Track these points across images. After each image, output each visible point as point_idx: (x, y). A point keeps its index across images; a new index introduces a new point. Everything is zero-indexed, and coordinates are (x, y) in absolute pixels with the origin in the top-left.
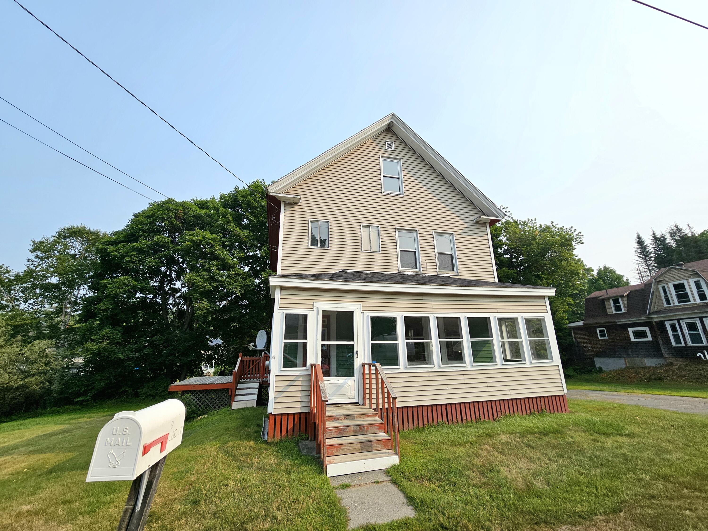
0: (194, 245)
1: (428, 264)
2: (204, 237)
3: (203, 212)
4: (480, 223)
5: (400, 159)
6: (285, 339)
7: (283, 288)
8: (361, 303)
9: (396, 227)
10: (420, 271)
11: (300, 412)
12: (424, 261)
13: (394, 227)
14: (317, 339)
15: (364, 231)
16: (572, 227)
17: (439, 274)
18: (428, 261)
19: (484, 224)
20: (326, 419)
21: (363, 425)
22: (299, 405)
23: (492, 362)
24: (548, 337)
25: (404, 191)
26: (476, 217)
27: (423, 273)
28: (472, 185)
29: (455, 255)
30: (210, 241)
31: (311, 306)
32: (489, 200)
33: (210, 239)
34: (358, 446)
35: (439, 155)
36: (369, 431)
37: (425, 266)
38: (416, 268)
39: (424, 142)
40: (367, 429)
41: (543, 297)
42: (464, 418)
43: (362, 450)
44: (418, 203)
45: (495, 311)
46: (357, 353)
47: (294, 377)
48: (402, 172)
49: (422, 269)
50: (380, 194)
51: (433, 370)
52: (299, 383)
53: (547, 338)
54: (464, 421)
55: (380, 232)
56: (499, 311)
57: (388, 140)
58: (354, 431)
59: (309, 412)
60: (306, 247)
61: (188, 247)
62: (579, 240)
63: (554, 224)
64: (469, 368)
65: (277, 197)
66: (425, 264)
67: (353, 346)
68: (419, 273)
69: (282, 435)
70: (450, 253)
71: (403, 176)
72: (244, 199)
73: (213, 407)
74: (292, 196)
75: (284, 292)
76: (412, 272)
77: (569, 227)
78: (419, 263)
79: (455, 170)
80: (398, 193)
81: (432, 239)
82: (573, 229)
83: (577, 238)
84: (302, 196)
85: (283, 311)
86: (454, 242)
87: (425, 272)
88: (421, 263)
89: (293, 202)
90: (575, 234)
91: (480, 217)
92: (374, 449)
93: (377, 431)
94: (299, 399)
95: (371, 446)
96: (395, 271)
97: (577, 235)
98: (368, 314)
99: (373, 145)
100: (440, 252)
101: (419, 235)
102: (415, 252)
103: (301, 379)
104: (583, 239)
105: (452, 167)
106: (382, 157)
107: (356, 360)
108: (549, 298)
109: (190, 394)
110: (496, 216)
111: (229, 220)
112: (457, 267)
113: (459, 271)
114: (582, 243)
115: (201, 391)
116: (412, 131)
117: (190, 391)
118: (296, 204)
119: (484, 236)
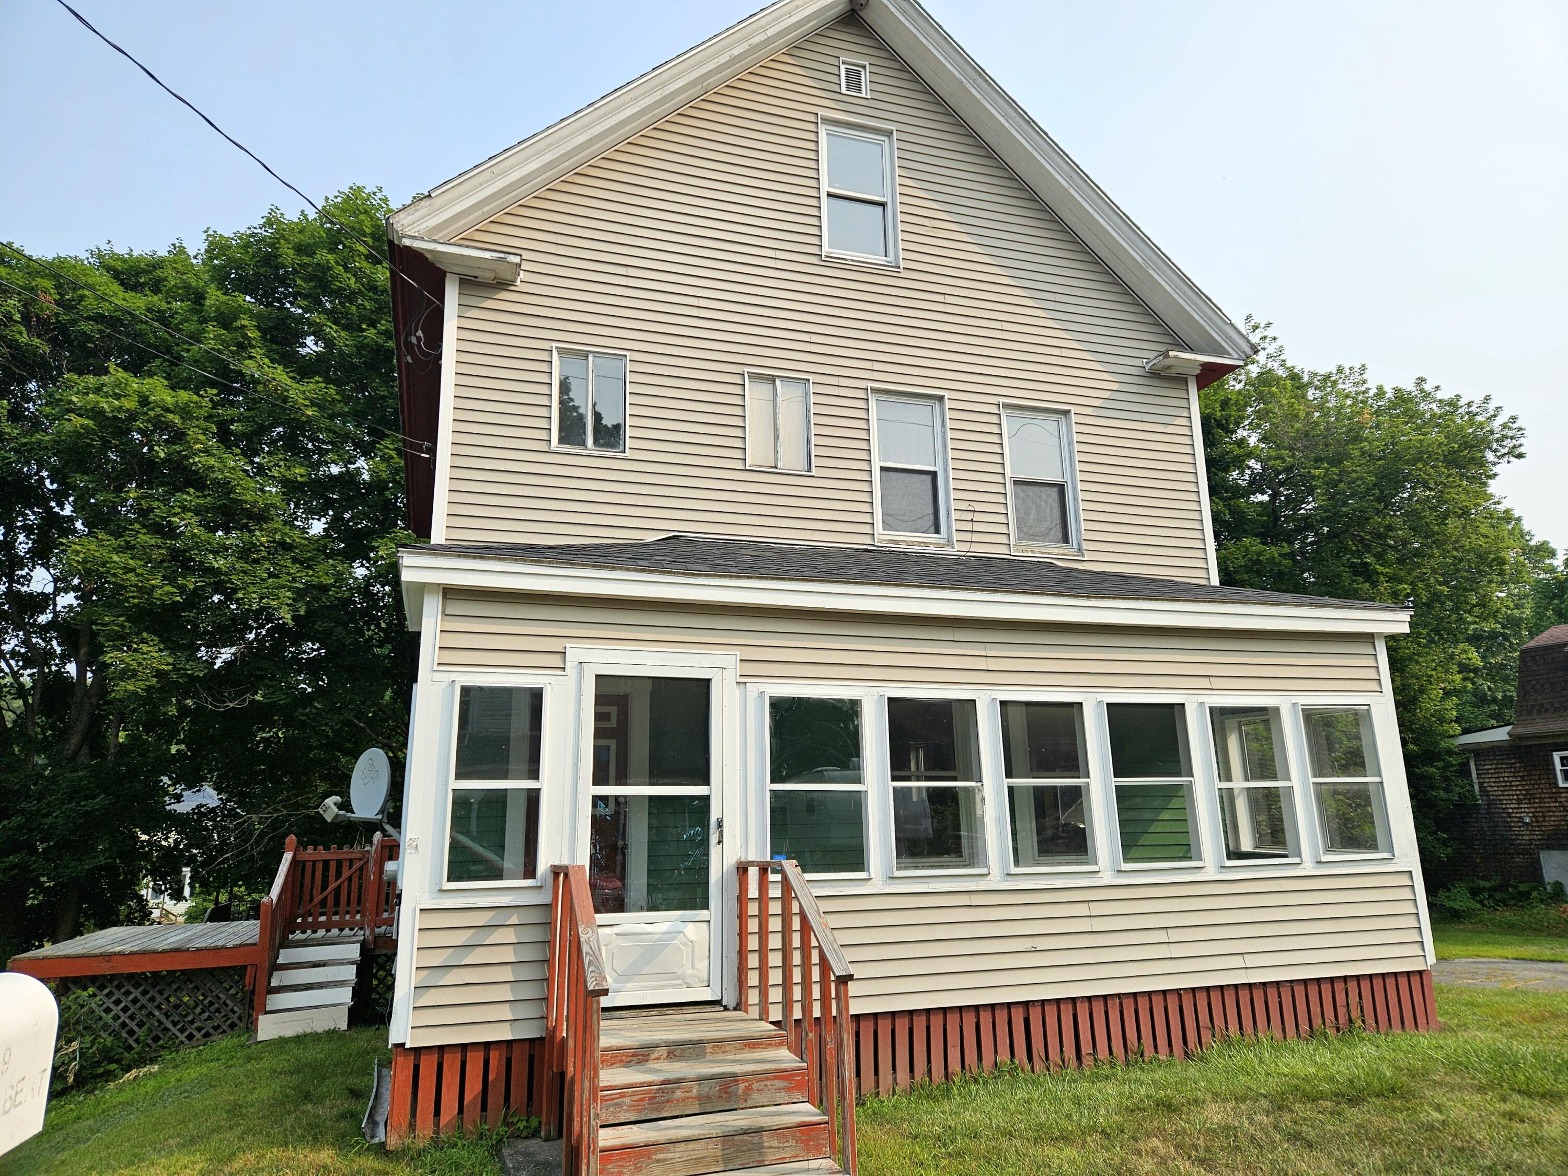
0: (101, 428)
1: (977, 517)
2: (144, 401)
3: (138, 302)
4: (1164, 377)
5: (889, 134)
6: (458, 777)
7: (450, 593)
8: (738, 653)
9: (870, 385)
10: (950, 543)
11: (509, 1037)
12: (964, 506)
13: (862, 384)
14: (576, 778)
15: (756, 394)
16: (1487, 399)
17: (1016, 553)
18: (978, 507)
19: (1180, 380)
20: (598, 1054)
21: (734, 1077)
22: (506, 1013)
23: (1190, 859)
24: (1380, 775)
25: (902, 254)
26: (1151, 355)
27: (958, 549)
28: (1145, 240)
29: (1074, 488)
30: (171, 416)
31: (556, 661)
32: (1198, 293)
33: (168, 410)
34: (713, 1150)
35: (1030, 122)
36: (755, 1096)
37: (968, 527)
38: (937, 531)
39: (981, 73)
40: (748, 1090)
41: (1368, 638)
42: (1086, 1049)
43: (726, 1161)
44: (949, 299)
45: (1204, 683)
46: (720, 825)
47: (490, 914)
48: (898, 180)
49: (955, 536)
50: (815, 260)
51: (983, 885)
52: (509, 936)
53: (1377, 779)
54: (1088, 1060)
55: (813, 399)
56: (1216, 683)
57: (847, 55)
58: (699, 1098)
59: (541, 1039)
60: (542, 446)
61: (81, 434)
62: (1509, 443)
63: (1428, 387)
64: (1107, 878)
65: (429, 256)
66: (969, 516)
67: (706, 799)
68: (947, 550)
69: (443, 1122)
70: (1058, 479)
71: (899, 199)
72: (306, 259)
73: (182, 1037)
74: (487, 255)
75: (456, 608)
76: (920, 544)
77: (1478, 399)
78: (948, 514)
79: (1085, 178)
80: (881, 260)
81: (995, 429)
82: (1491, 406)
83: (1505, 437)
84: (526, 255)
85: (453, 677)
86: (1070, 443)
87: (966, 547)
88: (954, 515)
89: (491, 275)
90: (1496, 424)
91: (1166, 355)
92: (770, 1157)
93: (782, 1096)
94: (506, 993)
95: (760, 1147)
96: (863, 542)
97: (1504, 426)
98: (762, 688)
99: (793, 72)
100: (1022, 476)
101: (948, 414)
102: (934, 475)
103: (514, 920)
104: (1522, 441)
105: (1075, 167)
106: (826, 121)
107: (714, 851)
109: (91, 990)
110: (1222, 352)
111: (245, 336)
112: (1078, 531)
113: (1085, 545)
114: (1520, 456)
115: (134, 979)
116: (937, 28)
117: (93, 979)
118: (503, 284)
119: (1179, 421)
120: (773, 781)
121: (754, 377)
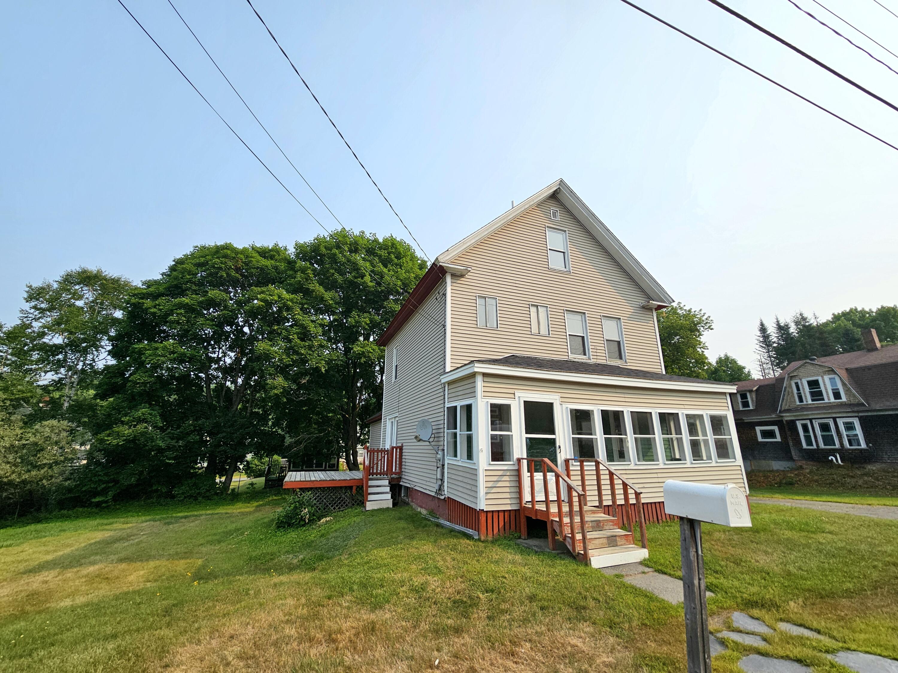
0: (266, 305)
1: (598, 351)
2: (279, 297)
3: (268, 263)
4: (647, 309)
5: (565, 231)
6: (492, 430)
7: (485, 375)
8: (559, 394)
9: (565, 308)
10: (589, 359)
11: (510, 509)
12: (593, 347)
13: (563, 308)
14: (521, 432)
16: (700, 310)
17: (609, 363)
18: (598, 348)
19: (650, 309)
21: (599, 521)
22: (508, 501)
24: (730, 435)
25: (571, 268)
26: (643, 302)
27: (592, 361)
28: (642, 267)
29: (623, 342)
30: (288, 302)
31: (512, 396)
32: (657, 283)
33: (287, 300)
34: (605, 541)
35: (608, 230)
36: (605, 526)
37: (595, 354)
38: (585, 354)
39: (594, 215)
40: (603, 525)
41: (724, 394)
42: (660, 518)
43: (609, 544)
44: (585, 282)
45: (682, 407)
46: (560, 447)
47: (502, 472)
48: (569, 246)
49: (591, 357)
50: (547, 269)
51: (629, 467)
52: (507, 478)
53: (730, 437)
54: (660, 521)
55: (549, 313)
56: (686, 407)
57: (553, 208)
58: (592, 527)
59: (519, 510)
60: (475, 326)
61: (261, 308)
62: (708, 325)
63: (682, 305)
64: (662, 466)
66: (595, 351)
67: (554, 440)
68: (589, 361)
70: (618, 340)
71: (569, 251)
72: (328, 252)
74: (462, 268)
75: (486, 379)
76: (582, 359)
77: (698, 310)
78: (588, 349)
79: (624, 248)
80: (565, 270)
82: (702, 312)
83: (707, 323)
84: (473, 268)
85: (487, 400)
86: (621, 328)
87: (595, 360)
88: (591, 350)
89: (460, 273)
90: (704, 318)
91: (649, 302)
92: (619, 543)
93: (612, 527)
94: (508, 496)
95: (616, 540)
96: (565, 358)
97: (707, 319)
98: (567, 406)
99: (538, 212)
100: (608, 338)
101: (587, 318)
102: (583, 337)
103: (508, 474)
104: (712, 324)
105: (621, 244)
106: (548, 227)
107: (558, 455)
108: (731, 394)
109: (310, 492)
110: (664, 302)
111: (309, 276)
112: (625, 356)
113: (628, 361)
114: (712, 329)
115: (323, 489)
116: (581, 201)
117: (311, 488)
118: (462, 276)
119: (651, 322)
120: (573, 434)
121: (533, 305)
